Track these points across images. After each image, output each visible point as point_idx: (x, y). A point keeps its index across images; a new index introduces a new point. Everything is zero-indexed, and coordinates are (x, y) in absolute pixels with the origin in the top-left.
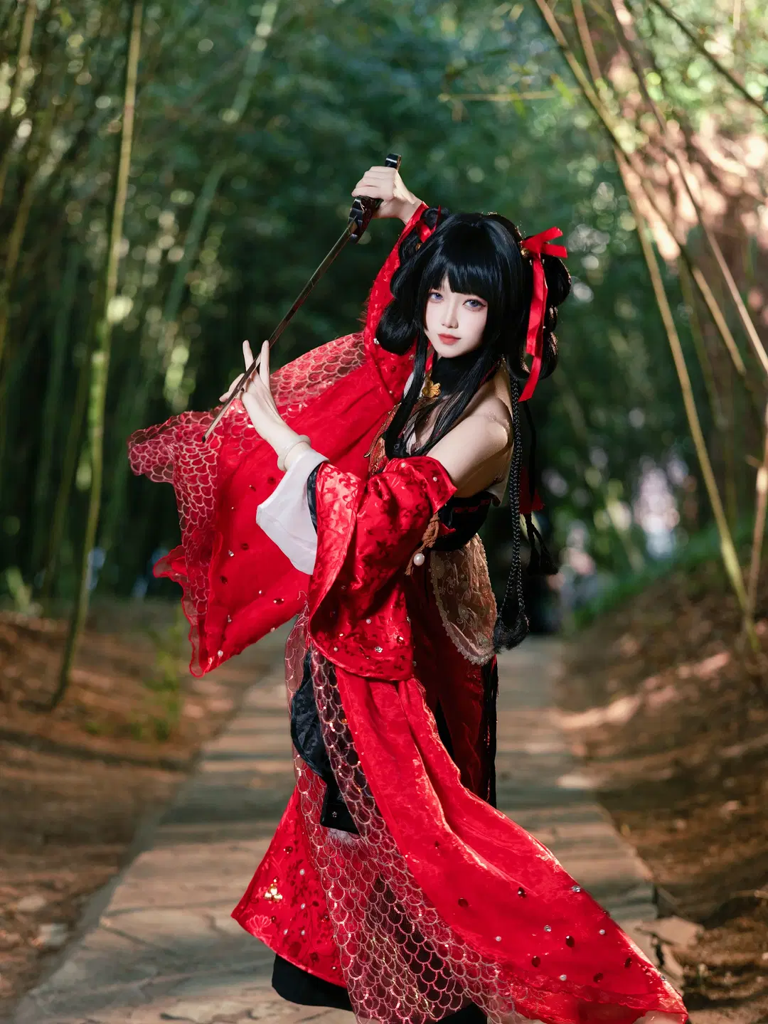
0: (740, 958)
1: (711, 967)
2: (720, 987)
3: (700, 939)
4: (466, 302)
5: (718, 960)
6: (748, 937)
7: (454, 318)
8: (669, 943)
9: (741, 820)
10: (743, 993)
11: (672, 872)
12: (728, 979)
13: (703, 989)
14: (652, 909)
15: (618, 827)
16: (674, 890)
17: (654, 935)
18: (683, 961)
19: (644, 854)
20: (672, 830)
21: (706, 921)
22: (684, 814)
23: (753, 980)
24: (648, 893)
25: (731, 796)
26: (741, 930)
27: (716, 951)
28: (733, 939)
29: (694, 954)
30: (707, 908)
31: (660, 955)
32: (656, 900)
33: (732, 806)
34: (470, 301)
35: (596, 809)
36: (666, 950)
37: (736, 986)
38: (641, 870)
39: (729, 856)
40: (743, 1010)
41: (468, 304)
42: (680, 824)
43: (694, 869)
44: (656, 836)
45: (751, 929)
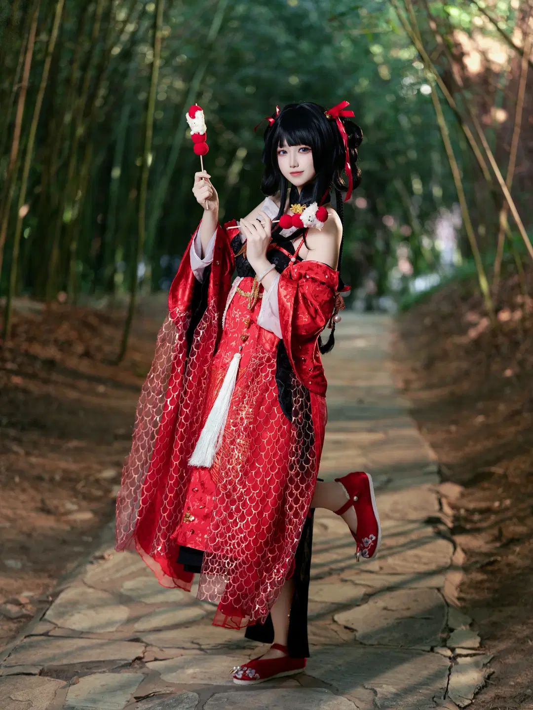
0: (483, 505)
1: (467, 510)
2: (472, 521)
3: (463, 495)
4: (299, 150)
5: (471, 506)
6: (487, 493)
7: (295, 160)
8: (446, 497)
9: (486, 426)
10: (484, 525)
11: (451, 457)
12: (476, 517)
13: (463, 523)
14: (437, 478)
15: (420, 428)
16: (450, 466)
17: (438, 492)
18: (453, 507)
19: (434, 446)
20: (449, 432)
21: (465, 484)
22: (455, 422)
23: (489, 518)
24: (434, 468)
25: (481, 412)
26: (484, 489)
27: (470, 501)
28: (479, 494)
29: (459, 504)
30: (467, 476)
31: (440, 504)
32: (439, 472)
33: (480, 419)
34: (301, 148)
35: (408, 419)
36: (444, 501)
37: (480, 521)
38: (432, 455)
39: (479, 447)
40: (483, 534)
41: (301, 151)
42: (453, 428)
43: (460, 454)
44: (440, 436)
45: (489, 489)
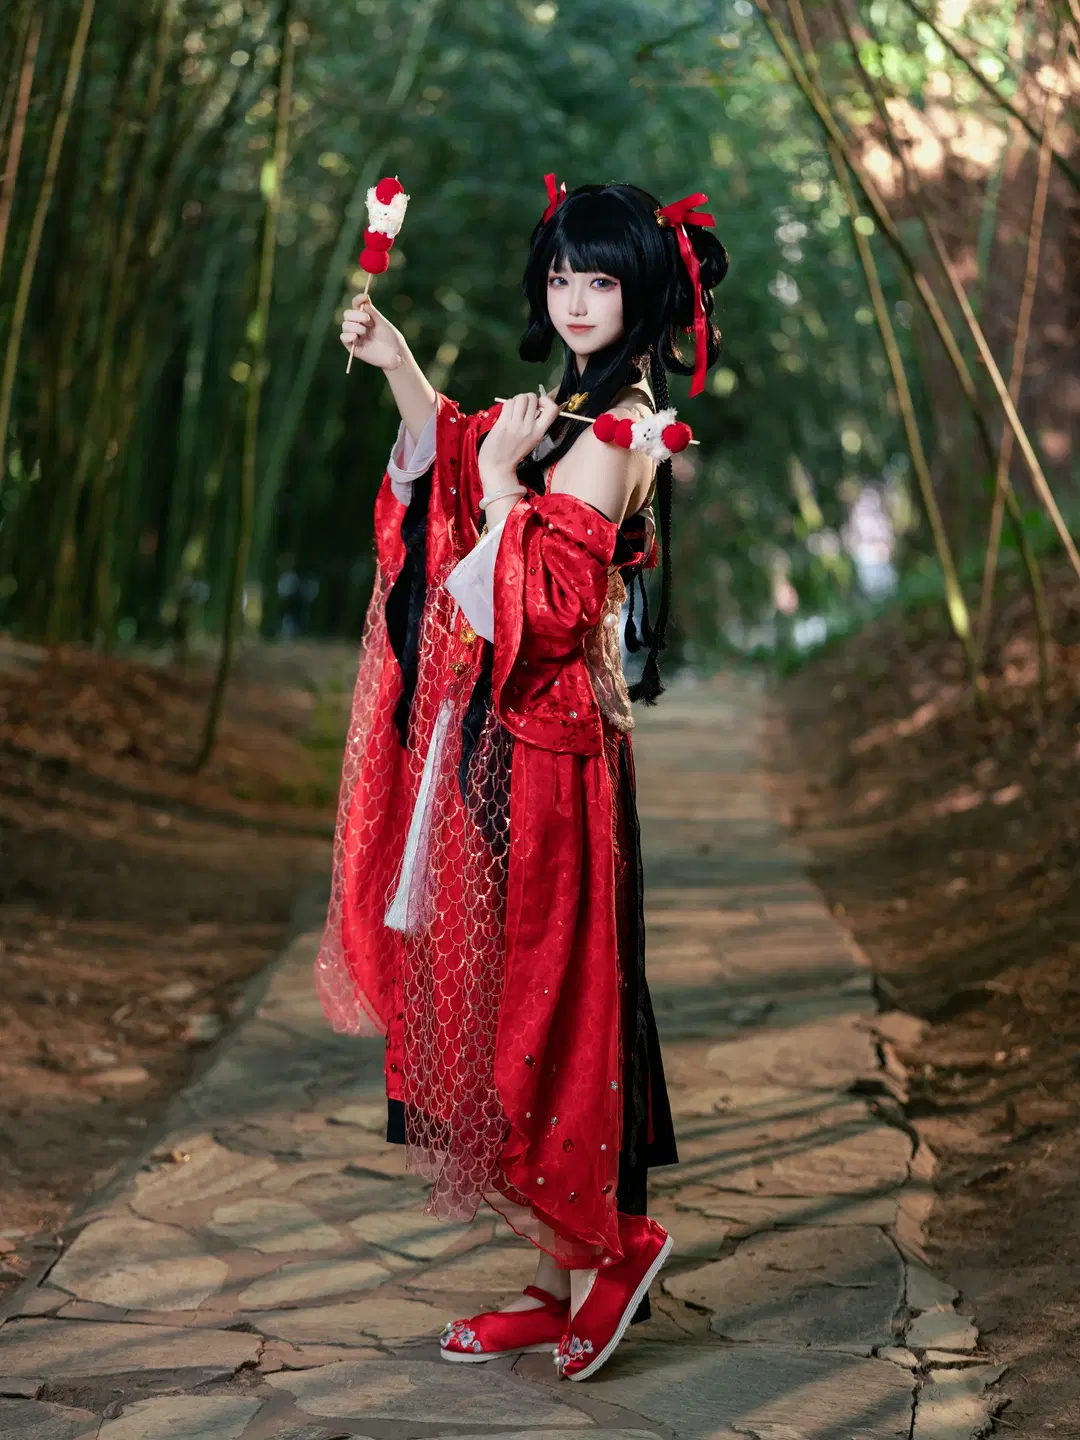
0: (970, 1058)
1: (938, 1069)
2: (946, 1091)
3: (926, 1038)
4: (594, 281)
5: (946, 1060)
6: (979, 1034)
7: (581, 303)
8: (891, 1041)
9: (970, 899)
10: (975, 1098)
11: (894, 958)
12: (957, 1083)
13: (929, 1094)
14: (872, 1005)
15: (831, 904)
16: (896, 980)
17: (874, 1032)
18: (907, 1061)
19: (861, 938)
20: (892, 911)
21: (931, 1016)
22: (903, 892)
23: (985, 1083)
24: (864, 983)
25: (957, 872)
26: (971, 1026)
27: (942, 1050)
28: (962, 1036)
29: (919, 1054)
30: (935, 1001)
31: (881, 1054)
32: (876, 991)
33: (958, 885)
34: (599, 280)
35: (804, 885)
36: (888, 1049)
37: (967, 1090)
38: (858, 956)
39: (957, 941)
40: (974, 1117)
41: (596, 284)
42: (901, 904)
43: (917, 956)
44: (874, 919)
45: (982, 1026)
